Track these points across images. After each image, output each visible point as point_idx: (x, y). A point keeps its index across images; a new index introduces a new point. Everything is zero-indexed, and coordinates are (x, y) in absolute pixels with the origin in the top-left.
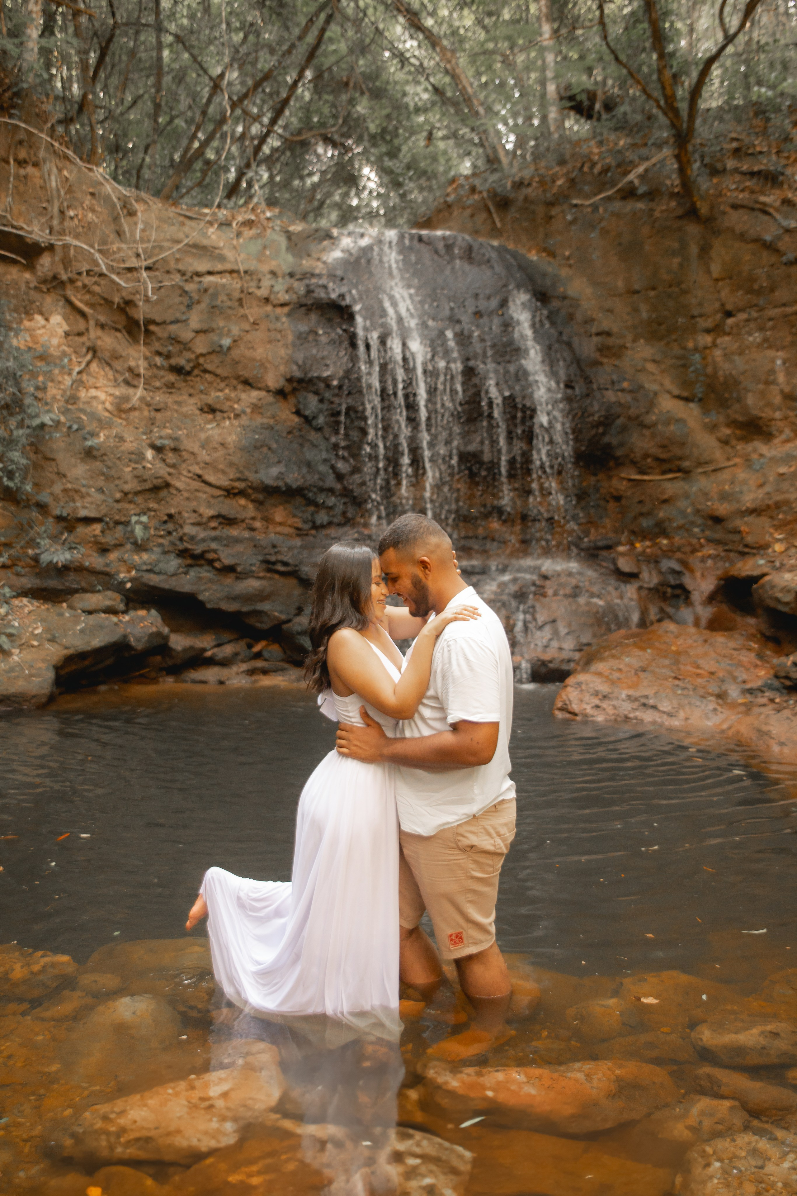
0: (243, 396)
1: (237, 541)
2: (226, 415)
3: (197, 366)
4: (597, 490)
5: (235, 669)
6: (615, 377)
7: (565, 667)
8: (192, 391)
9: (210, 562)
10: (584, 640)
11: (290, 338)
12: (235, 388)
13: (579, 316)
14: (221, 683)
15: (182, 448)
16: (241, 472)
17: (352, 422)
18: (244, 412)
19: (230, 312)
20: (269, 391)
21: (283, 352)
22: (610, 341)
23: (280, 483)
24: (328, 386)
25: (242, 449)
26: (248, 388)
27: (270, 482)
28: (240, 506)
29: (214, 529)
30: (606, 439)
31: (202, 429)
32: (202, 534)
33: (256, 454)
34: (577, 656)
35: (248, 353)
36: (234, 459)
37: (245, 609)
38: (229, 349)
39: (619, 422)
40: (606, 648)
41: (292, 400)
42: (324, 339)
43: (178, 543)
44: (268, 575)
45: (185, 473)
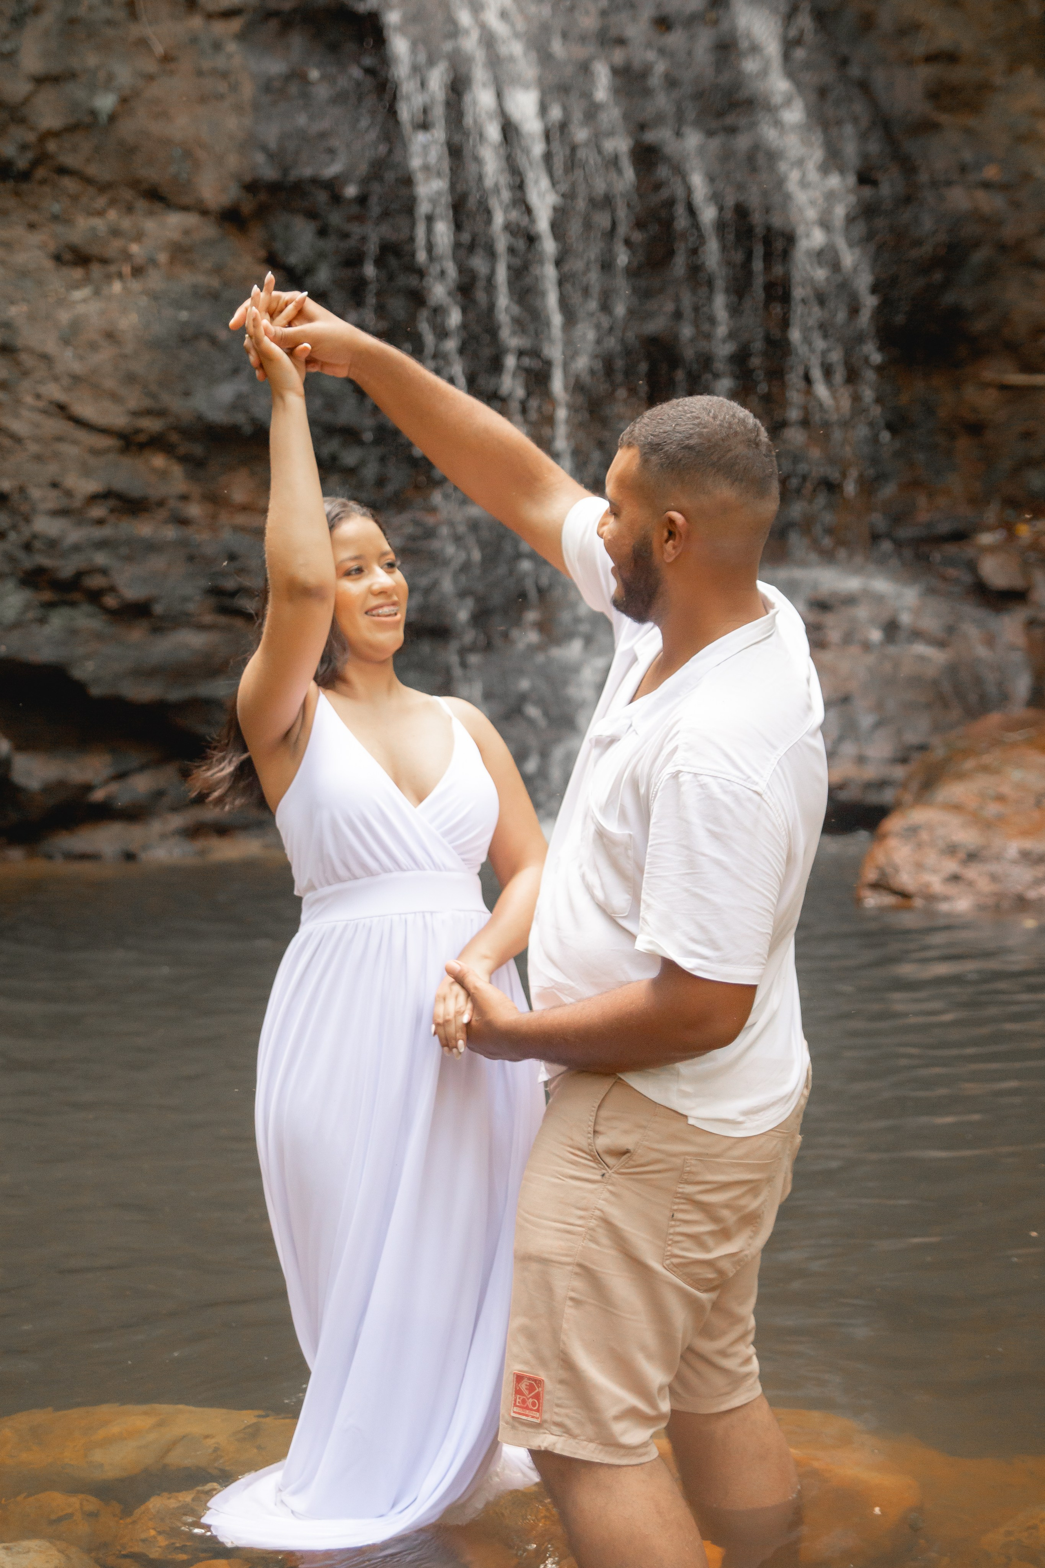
0: (150, 225)
1: (152, 547)
2: (113, 269)
3: (41, 159)
4: (930, 410)
5: (156, 827)
6: (968, 156)
7: (874, 798)
8: (33, 217)
9: (95, 597)
10: (912, 737)
11: (248, 90)
12: (130, 209)
13: (886, 19)
14: (130, 857)
15: (19, 342)
16: (153, 396)
17: (391, 278)
18: (153, 262)
19: (110, 32)
20: (204, 212)
21: (232, 123)
22: (957, 74)
23: (240, 418)
24: (336, 198)
25: (155, 344)
26: (158, 206)
27: (217, 416)
28: (154, 470)
29: (100, 522)
30: (949, 298)
31: (62, 302)
32: (74, 535)
33: (185, 355)
34: (899, 772)
35: (156, 128)
36: (138, 367)
37: (176, 695)
38: (113, 118)
39: (979, 257)
40: (967, 753)
41: (257, 233)
42: (322, 92)
43: (21, 555)
44: (223, 620)
45: (29, 400)
